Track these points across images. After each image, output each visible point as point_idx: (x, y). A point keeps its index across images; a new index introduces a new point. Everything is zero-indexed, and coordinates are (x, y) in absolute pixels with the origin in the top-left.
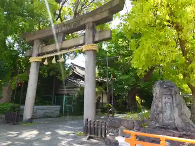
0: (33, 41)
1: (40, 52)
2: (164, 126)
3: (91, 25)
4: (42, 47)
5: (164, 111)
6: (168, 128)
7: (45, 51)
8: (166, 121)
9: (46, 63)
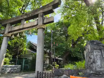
1: (10, 31)
2: (98, 73)
3: (42, 14)
4: (11, 28)
5: (96, 61)
6: (101, 74)
7: (13, 30)
8: (98, 69)
9: (13, 37)
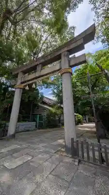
0: (18, 74)
4: (24, 77)
9: (27, 88)
